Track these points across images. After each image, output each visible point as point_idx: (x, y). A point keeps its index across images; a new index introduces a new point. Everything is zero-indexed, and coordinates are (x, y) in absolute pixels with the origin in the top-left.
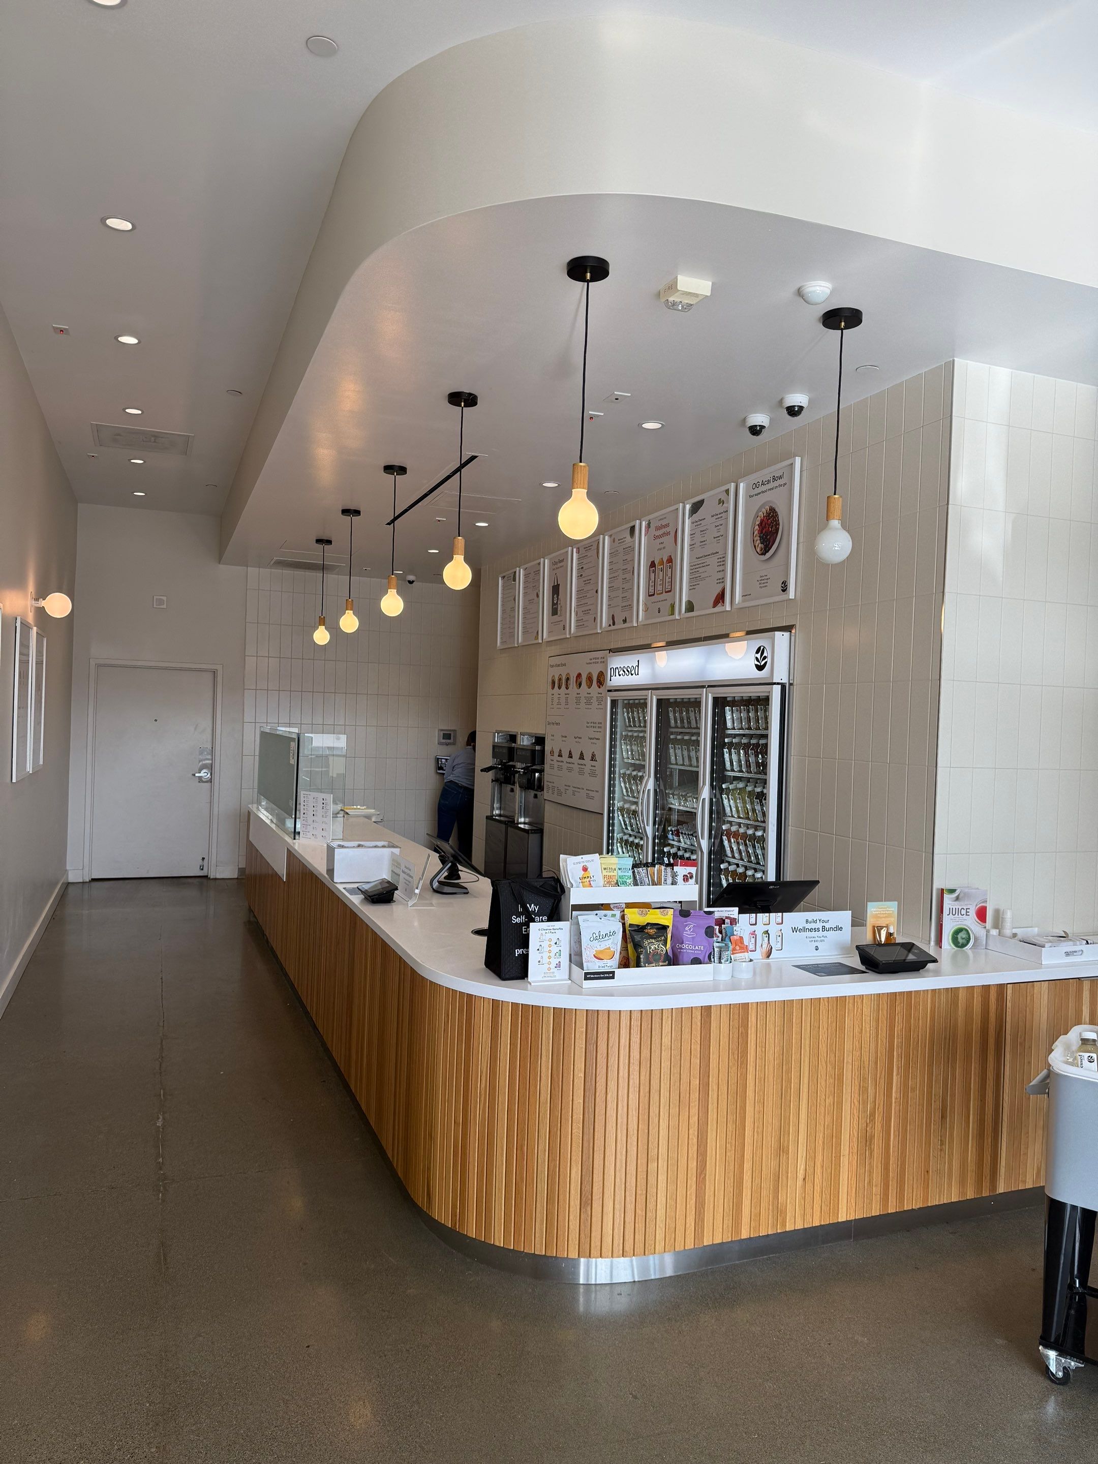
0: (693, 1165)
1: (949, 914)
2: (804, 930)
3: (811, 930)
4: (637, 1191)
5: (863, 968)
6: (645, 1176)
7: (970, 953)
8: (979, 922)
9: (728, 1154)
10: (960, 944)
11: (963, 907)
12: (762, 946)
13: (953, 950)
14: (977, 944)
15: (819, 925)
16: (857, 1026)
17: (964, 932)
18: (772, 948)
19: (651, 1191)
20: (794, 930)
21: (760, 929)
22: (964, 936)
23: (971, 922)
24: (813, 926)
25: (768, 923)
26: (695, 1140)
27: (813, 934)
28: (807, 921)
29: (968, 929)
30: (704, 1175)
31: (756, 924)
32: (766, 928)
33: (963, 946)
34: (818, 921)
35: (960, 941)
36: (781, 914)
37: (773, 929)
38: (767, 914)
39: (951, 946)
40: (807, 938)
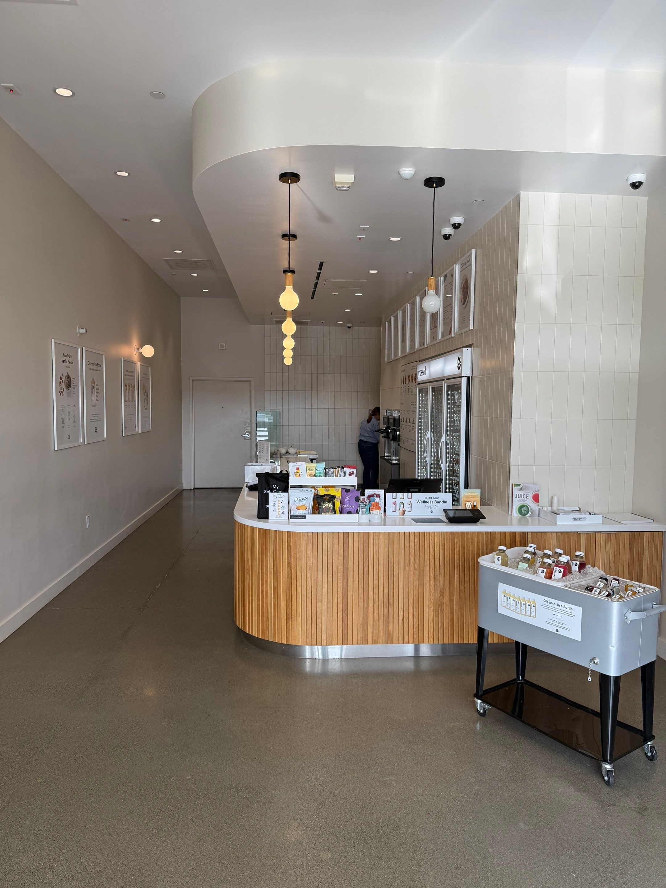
0: (341, 606)
1: (517, 497)
2: (424, 502)
3: (428, 502)
4: (312, 615)
5: (446, 520)
6: (316, 609)
7: (529, 519)
8: (534, 502)
9: (360, 603)
10: (523, 514)
11: (524, 494)
12: (399, 509)
13: (519, 517)
14: (534, 514)
15: (433, 500)
16: (432, 547)
17: (525, 507)
18: (405, 510)
19: (319, 615)
20: (418, 502)
21: (398, 501)
22: (526, 509)
23: (530, 502)
24: (429, 500)
25: (403, 498)
26: (341, 595)
27: (429, 504)
28: (426, 498)
29: (528, 506)
30: (346, 611)
31: (396, 498)
32: (402, 500)
33: (525, 515)
34: (432, 498)
35: (523, 511)
36: (410, 494)
37: (406, 501)
38: (403, 494)
39: (518, 514)
40: (426, 506)
